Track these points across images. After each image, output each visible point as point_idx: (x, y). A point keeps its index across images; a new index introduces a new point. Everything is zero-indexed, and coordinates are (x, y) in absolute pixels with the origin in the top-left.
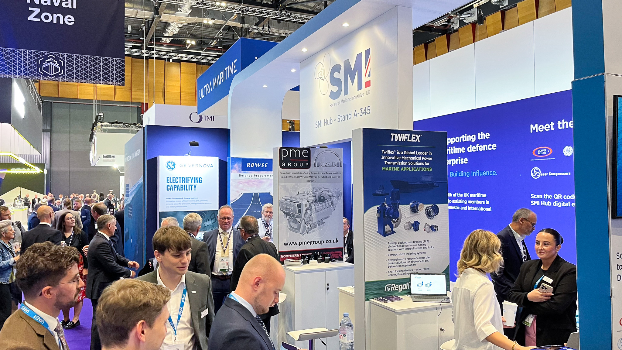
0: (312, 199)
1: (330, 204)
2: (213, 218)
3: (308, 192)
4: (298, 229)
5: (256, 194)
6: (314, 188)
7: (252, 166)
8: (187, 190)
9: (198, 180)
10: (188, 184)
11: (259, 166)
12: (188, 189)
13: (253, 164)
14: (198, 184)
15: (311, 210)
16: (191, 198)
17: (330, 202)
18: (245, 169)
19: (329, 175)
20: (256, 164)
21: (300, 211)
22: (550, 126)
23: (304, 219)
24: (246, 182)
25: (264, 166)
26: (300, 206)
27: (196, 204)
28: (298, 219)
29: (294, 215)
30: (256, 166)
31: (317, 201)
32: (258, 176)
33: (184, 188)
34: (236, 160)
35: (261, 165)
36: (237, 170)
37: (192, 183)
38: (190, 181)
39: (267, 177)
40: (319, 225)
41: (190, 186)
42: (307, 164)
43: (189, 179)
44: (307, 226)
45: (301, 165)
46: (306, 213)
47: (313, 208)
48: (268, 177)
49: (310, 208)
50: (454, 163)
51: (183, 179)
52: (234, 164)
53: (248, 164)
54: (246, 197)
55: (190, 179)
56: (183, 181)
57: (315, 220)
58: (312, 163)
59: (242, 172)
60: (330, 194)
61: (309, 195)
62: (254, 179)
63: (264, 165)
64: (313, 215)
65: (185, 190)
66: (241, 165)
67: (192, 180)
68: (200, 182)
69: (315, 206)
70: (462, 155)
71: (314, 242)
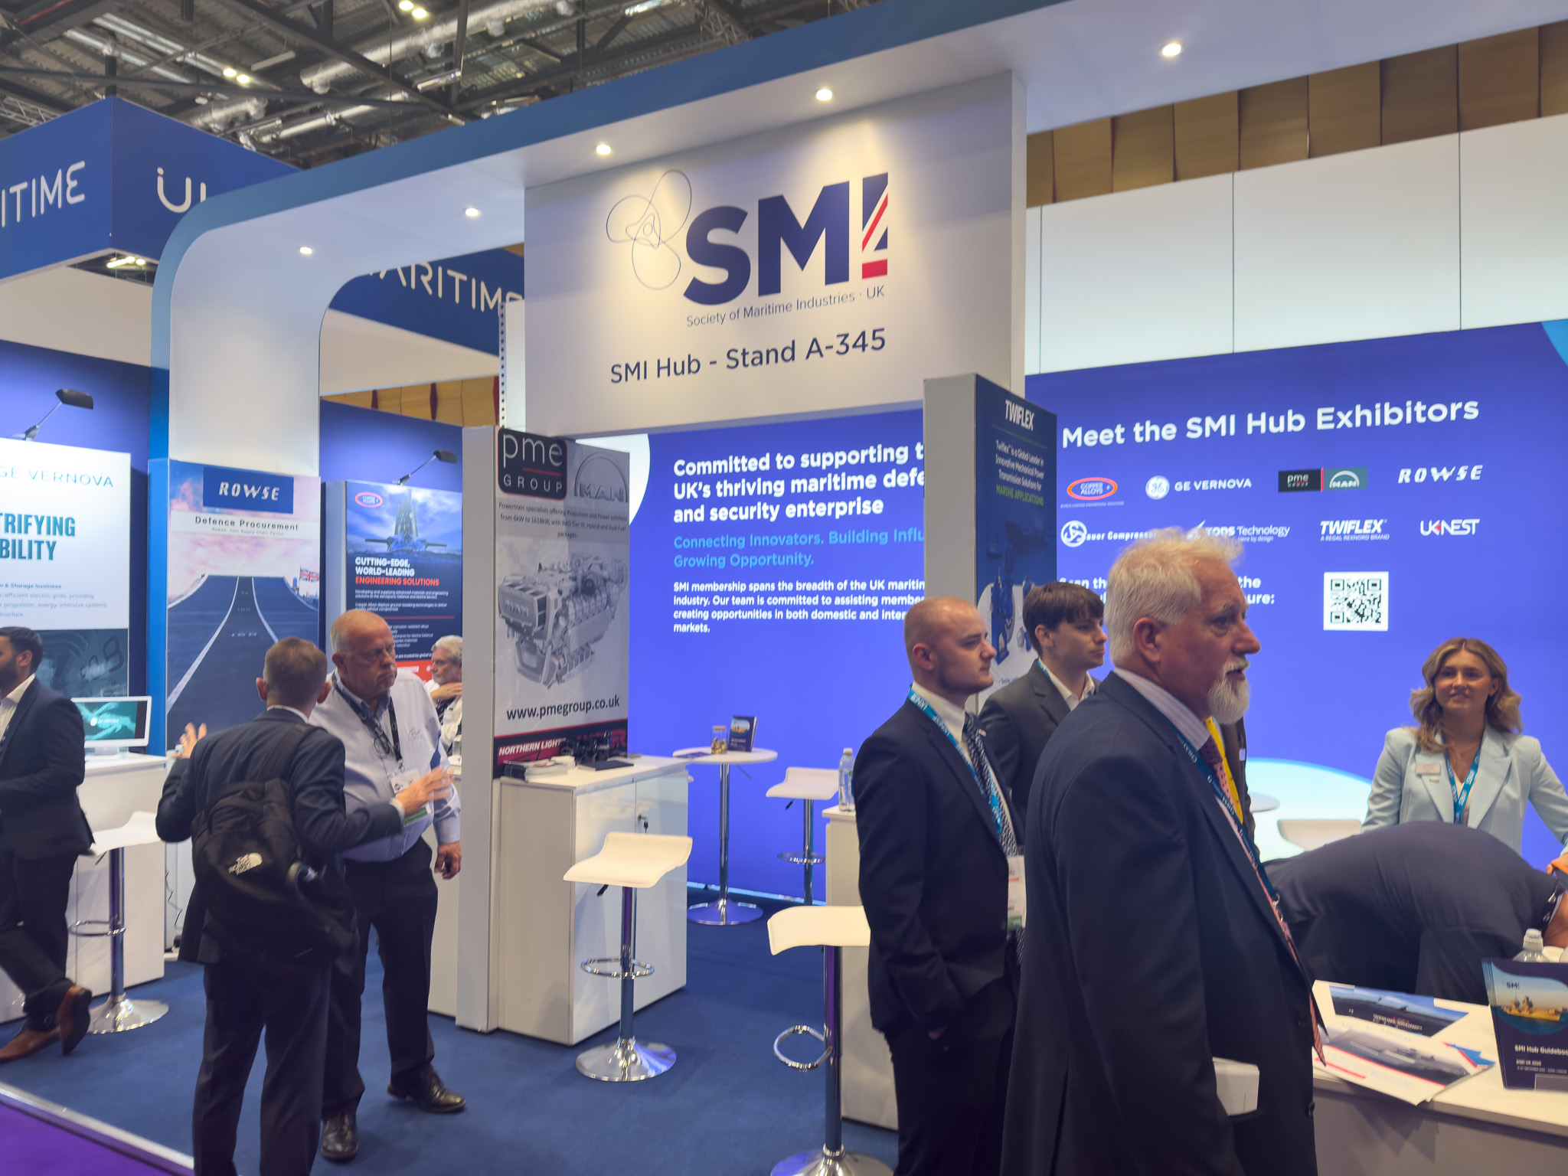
0: (568, 586)
1: (605, 601)
2: (112, 656)
3: (561, 566)
4: (538, 670)
5: (245, 581)
6: (573, 556)
7: (235, 493)
8: (21, 557)
9: (64, 526)
10: (25, 538)
11: (254, 495)
12: (25, 553)
13: (237, 487)
14: (62, 541)
15: (566, 616)
16: (37, 586)
17: (604, 595)
18: (212, 500)
19: (603, 522)
20: (246, 487)
21: (543, 620)
22: (1115, 435)
23: (550, 643)
24: (215, 543)
25: (270, 495)
26: (543, 604)
27: (53, 606)
28: (539, 643)
29: (530, 629)
30: (247, 495)
31: (579, 591)
32: (252, 525)
33: (10, 549)
34: (184, 469)
35: (261, 494)
36: (188, 503)
37: (39, 532)
38: (33, 529)
39: (276, 530)
40: (582, 660)
41: (35, 547)
42: (559, 486)
43: (30, 520)
44: (557, 663)
45: (547, 487)
46: (556, 624)
47: (571, 611)
48: (280, 531)
49: (563, 613)
50: (843, 513)
51: (10, 519)
52: (182, 483)
53: (222, 485)
54: (216, 588)
55: (32, 520)
56: (10, 527)
57: (574, 646)
58: (571, 484)
59: (205, 509)
60: (605, 574)
61: (563, 576)
62: (240, 533)
63: (270, 492)
64: (570, 631)
65: (14, 557)
66: (200, 486)
67: (40, 524)
68: (70, 532)
69: (574, 605)
70: (868, 495)
71: (572, 707)
